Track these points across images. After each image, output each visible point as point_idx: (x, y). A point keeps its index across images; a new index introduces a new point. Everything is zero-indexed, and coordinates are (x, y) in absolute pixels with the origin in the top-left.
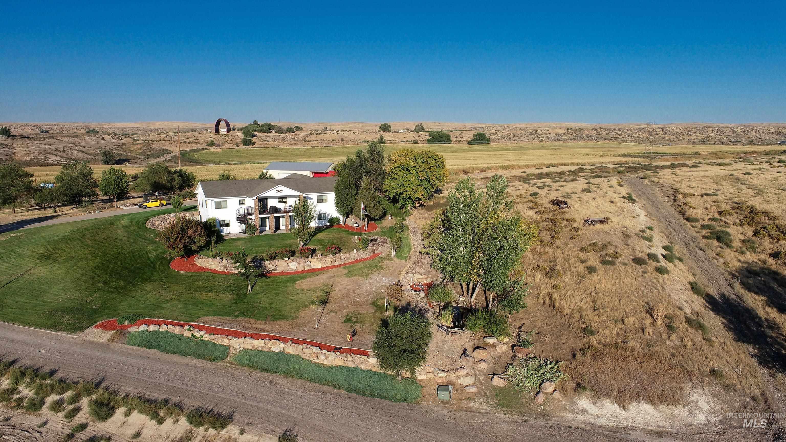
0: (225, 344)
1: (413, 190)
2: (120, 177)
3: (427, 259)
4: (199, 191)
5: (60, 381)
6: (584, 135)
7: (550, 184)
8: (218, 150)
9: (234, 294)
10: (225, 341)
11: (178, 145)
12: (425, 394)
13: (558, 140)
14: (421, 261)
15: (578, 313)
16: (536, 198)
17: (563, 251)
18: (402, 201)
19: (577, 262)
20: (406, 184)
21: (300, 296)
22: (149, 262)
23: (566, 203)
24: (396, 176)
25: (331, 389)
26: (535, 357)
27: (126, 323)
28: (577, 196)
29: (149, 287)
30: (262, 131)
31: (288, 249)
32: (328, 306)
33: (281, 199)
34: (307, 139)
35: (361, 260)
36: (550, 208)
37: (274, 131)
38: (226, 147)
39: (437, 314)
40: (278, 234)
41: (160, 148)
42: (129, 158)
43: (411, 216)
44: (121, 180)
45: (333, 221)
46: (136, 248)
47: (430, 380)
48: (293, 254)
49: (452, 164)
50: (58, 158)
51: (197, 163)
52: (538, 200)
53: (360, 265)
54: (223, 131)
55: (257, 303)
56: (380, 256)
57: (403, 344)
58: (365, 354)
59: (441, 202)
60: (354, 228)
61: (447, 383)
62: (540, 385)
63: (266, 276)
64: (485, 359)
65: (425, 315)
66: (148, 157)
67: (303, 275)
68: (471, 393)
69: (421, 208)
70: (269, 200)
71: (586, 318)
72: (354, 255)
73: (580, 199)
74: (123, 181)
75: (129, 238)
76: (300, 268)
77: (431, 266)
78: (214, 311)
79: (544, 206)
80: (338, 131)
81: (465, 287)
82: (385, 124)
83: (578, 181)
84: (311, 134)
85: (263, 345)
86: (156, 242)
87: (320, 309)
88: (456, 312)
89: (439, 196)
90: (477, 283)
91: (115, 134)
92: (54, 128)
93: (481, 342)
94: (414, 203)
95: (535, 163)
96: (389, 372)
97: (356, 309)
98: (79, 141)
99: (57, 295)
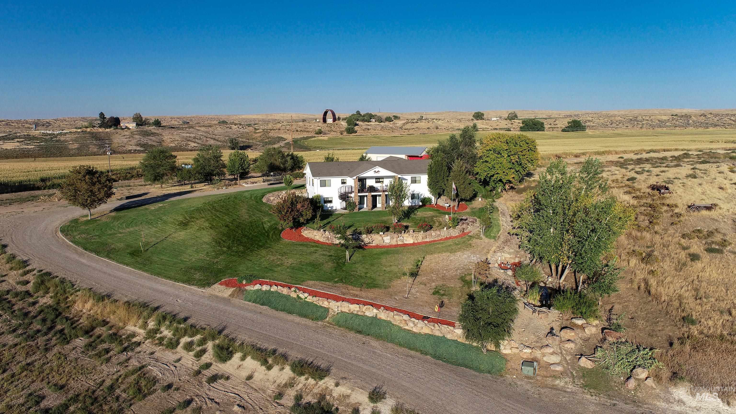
0: (325, 306)
1: (504, 172)
2: (243, 159)
3: (516, 240)
4: (307, 171)
5: (192, 326)
6: (691, 121)
7: (650, 169)
8: (325, 138)
9: (334, 263)
10: (325, 303)
11: (291, 133)
12: (509, 368)
13: (660, 127)
14: (509, 241)
15: (677, 301)
16: (634, 183)
17: (663, 236)
18: (493, 184)
19: (678, 248)
20: (497, 166)
21: (393, 268)
22: (264, 231)
23: (667, 189)
24: (487, 159)
25: (418, 354)
26: (627, 341)
27: (244, 282)
28: (681, 181)
29: (263, 252)
30: (363, 121)
31: (383, 225)
32: (418, 279)
33: (378, 179)
34: (404, 127)
35: (450, 238)
36: (649, 193)
37: (374, 120)
38: (332, 135)
39: (524, 293)
40: (375, 211)
41: (276, 136)
42: (251, 145)
43: (502, 199)
44: (244, 161)
45: (426, 200)
46: (254, 219)
47: (515, 354)
48: (387, 229)
49: (546, 150)
50: (196, 145)
51: (307, 149)
52: (635, 185)
53: (450, 242)
54: (330, 120)
55: (354, 271)
56: (469, 234)
57: (489, 318)
58: (452, 325)
59: (532, 185)
60: (445, 208)
61: (532, 359)
62: (631, 371)
63: (363, 248)
64: (572, 339)
65: (512, 293)
66: (266, 143)
67: (396, 249)
68: (556, 371)
69: (511, 190)
70: (367, 180)
71: (687, 306)
72: (444, 233)
73: (684, 185)
74: (245, 162)
75: (249, 210)
76: (394, 243)
77: (519, 247)
78: (317, 276)
79: (642, 191)
80: (433, 119)
81: (553, 267)
82: (479, 113)
83: (682, 166)
84: (407, 123)
85: (358, 309)
86: (270, 215)
87: (410, 280)
88: (543, 292)
89: (531, 179)
90: (567, 264)
91: (240, 125)
92: (193, 119)
93: (568, 322)
94: (504, 185)
95: (634, 149)
96: (475, 344)
97: (445, 283)
98: (212, 130)
99: (191, 256)
